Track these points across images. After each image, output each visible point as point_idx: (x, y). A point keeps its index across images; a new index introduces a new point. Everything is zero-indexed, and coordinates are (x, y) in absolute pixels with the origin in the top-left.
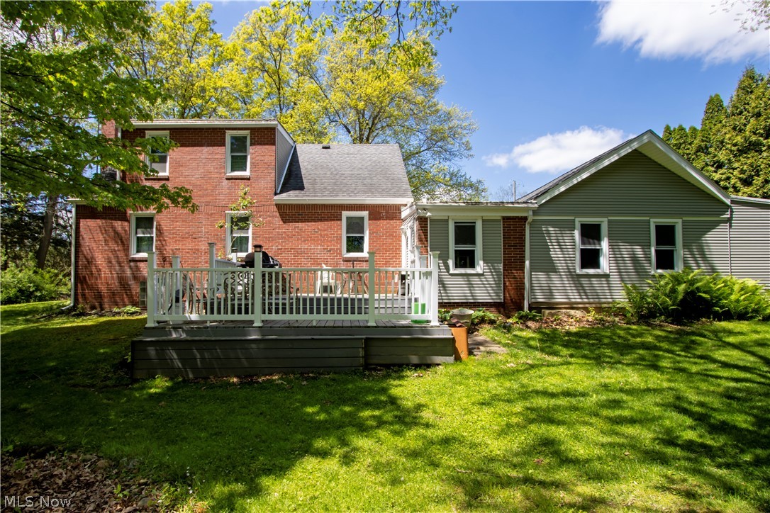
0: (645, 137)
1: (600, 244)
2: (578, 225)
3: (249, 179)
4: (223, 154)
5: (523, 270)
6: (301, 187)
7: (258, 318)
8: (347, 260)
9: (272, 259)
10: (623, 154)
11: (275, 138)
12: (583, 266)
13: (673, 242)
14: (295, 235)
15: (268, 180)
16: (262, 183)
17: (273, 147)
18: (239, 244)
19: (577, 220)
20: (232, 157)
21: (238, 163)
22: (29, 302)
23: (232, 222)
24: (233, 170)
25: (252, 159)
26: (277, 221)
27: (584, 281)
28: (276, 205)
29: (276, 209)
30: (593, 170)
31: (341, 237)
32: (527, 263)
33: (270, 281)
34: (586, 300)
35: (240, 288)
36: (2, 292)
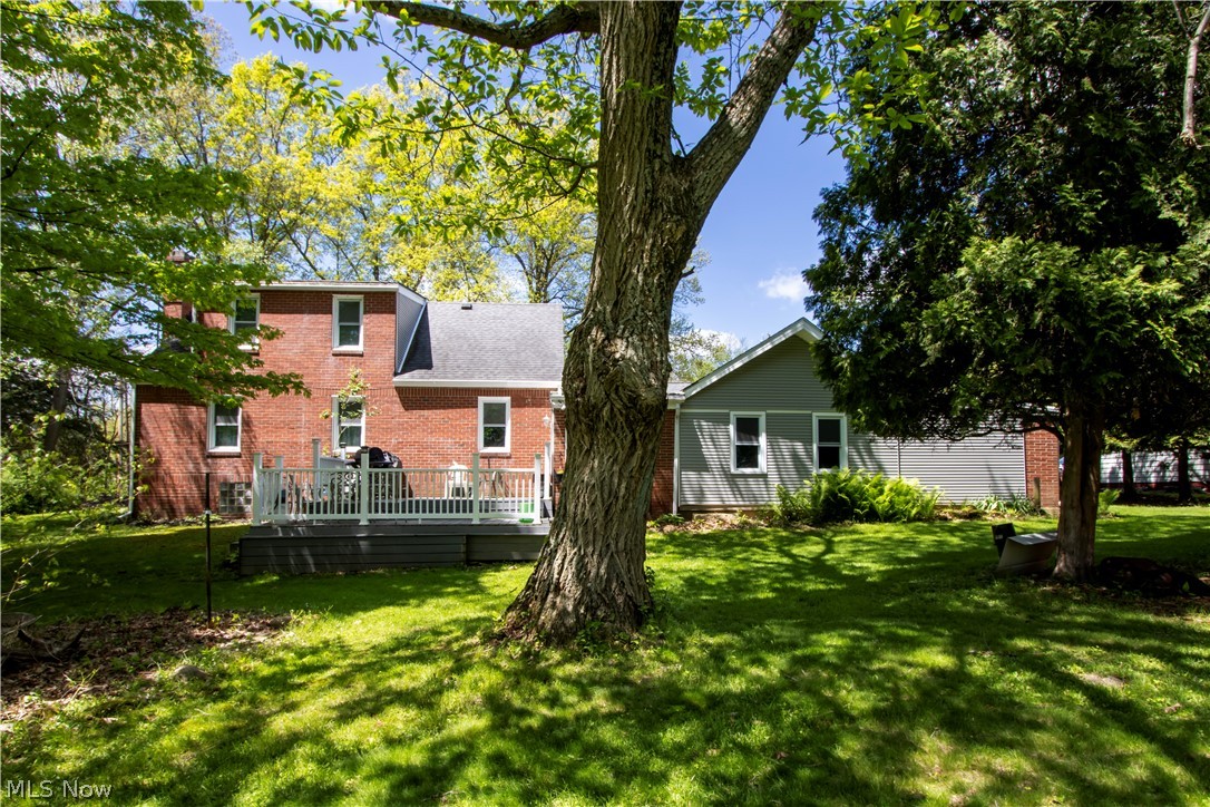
0: (799, 325)
1: (757, 440)
2: (733, 419)
3: (362, 355)
4: (330, 323)
5: (672, 469)
6: (429, 366)
7: (364, 518)
8: (484, 457)
9: (389, 455)
10: (777, 343)
11: (395, 305)
12: (740, 464)
13: (837, 439)
14: (419, 425)
15: (386, 357)
16: (379, 361)
17: (393, 316)
18: (350, 435)
19: (732, 413)
20: (341, 327)
21: (348, 335)
22: (42, 512)
23: (340, 410)
24: (342, 343)
25: (365, 330)
26: (398, 407)
27: (740, 482)
28: (396, 388)
29: (395, 393)
30: (746, 360)
31: (476, 428)
32: (676, 461)
33: (377, 482)
34: (741, 503)
35: (347, 489)
36: (2, 498)
